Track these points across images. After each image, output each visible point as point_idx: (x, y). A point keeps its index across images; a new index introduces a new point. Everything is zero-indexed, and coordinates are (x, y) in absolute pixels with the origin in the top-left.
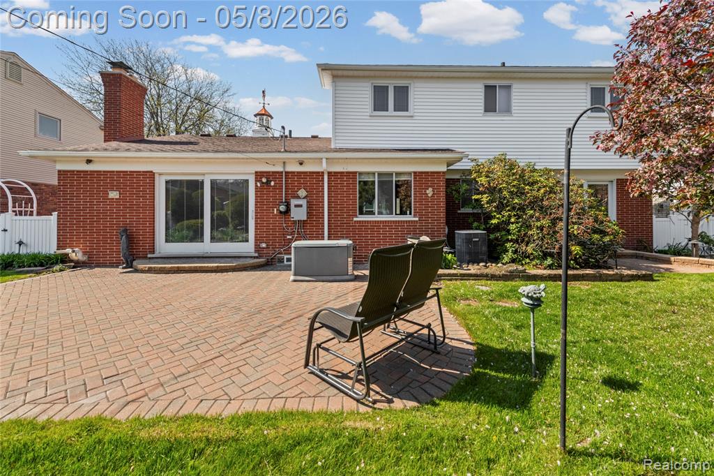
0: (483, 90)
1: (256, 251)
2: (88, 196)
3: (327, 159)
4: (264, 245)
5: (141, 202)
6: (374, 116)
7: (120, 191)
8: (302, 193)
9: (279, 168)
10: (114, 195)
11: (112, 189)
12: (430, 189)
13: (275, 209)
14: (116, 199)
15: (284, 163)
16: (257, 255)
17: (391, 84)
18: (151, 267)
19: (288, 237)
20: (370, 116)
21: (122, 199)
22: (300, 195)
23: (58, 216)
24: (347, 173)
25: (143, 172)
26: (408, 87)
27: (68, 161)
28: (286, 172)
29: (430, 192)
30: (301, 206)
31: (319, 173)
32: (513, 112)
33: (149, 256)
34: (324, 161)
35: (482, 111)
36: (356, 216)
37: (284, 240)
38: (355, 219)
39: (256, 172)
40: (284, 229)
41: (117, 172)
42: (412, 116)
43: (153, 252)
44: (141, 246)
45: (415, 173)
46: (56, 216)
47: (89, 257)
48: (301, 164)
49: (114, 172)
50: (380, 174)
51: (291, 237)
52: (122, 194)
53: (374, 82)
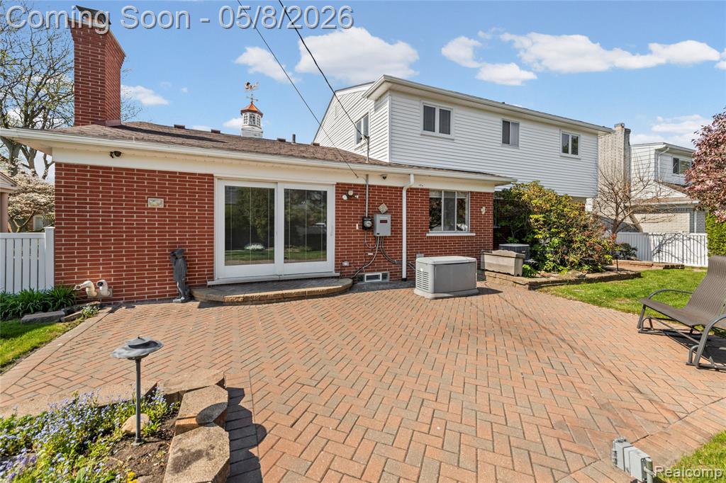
0: (502, 124)
1: (336, 271)
2: (111, 204)
3: (414, 175)
4: (346, 264)
5: (196, 214)
6: (424, 135)
7: (165, 199)
8: (383, 208)
9: (361, 181)
10: (156, 203)
11: (152, 196)
12: (484, 208)
13: (357, 225)
14: (159, 209)
15: (367, 175)
16: (338, 274)
17: (438, 107)
18: (247, 297)
19: (370, 254)
20: (422, 135)
21: (167, 210)
22: (381, 210)
23: (55, 232)
24: (422, 189)
25: (199, 174)
26: (450, 112)
27: (76, 151)
28: (369, 186)
29: (483, 210)
30: (386, 222)
31: (397, 188)
32: (520, 145)
33: (209, 283)
34: (412, 177)
35: (501, 142)
36: (428, 232)
37: (365, 257)
38: (428, 235)
39: (338, 184)
40: (365, 245)
41: (159, 172)
42: (453, 140)
43: (212, 278)
44: (197, 271)
45: (471, 192)
46: (52, 232)
47: (113, 292)
48: (384, 178)
49: (154, 171)
50: (446, 192)
51: (371, 254)
52: (168, 202)
53: (425, 102)
